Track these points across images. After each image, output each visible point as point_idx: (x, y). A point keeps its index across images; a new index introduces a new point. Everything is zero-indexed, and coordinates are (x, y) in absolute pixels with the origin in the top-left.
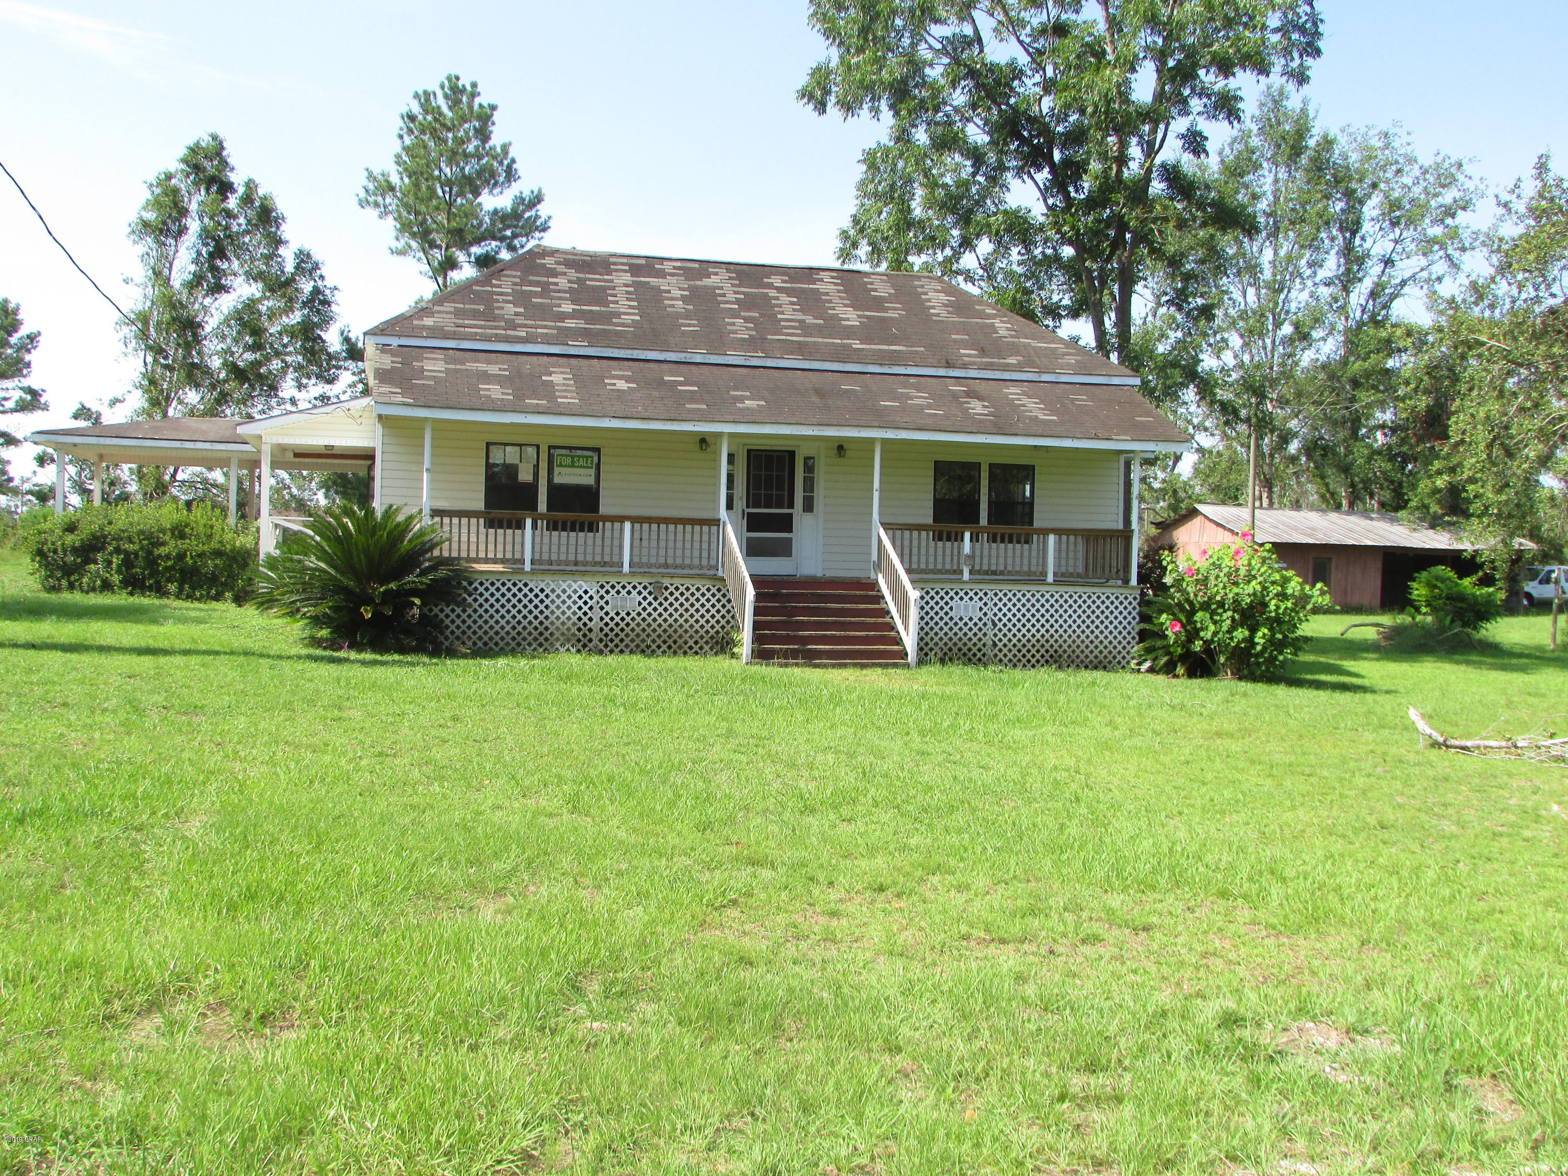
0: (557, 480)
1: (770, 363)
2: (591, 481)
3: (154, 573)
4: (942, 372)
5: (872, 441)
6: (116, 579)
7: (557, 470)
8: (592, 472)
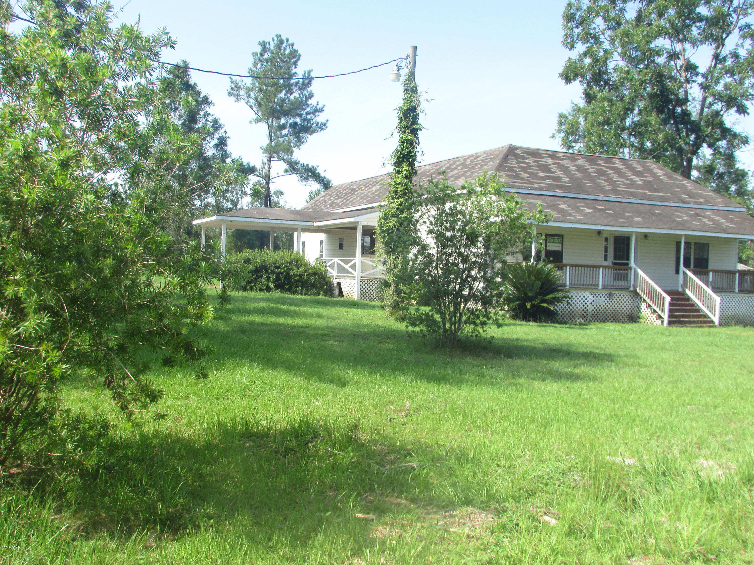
0: (549, 248)
1: (624, 200)
2: (559, 249)
3: (290, 283)
4: (681, 205)
5: (681, 235)
6: (272, 285)
7: (548, 244)
8: (560, 245)
